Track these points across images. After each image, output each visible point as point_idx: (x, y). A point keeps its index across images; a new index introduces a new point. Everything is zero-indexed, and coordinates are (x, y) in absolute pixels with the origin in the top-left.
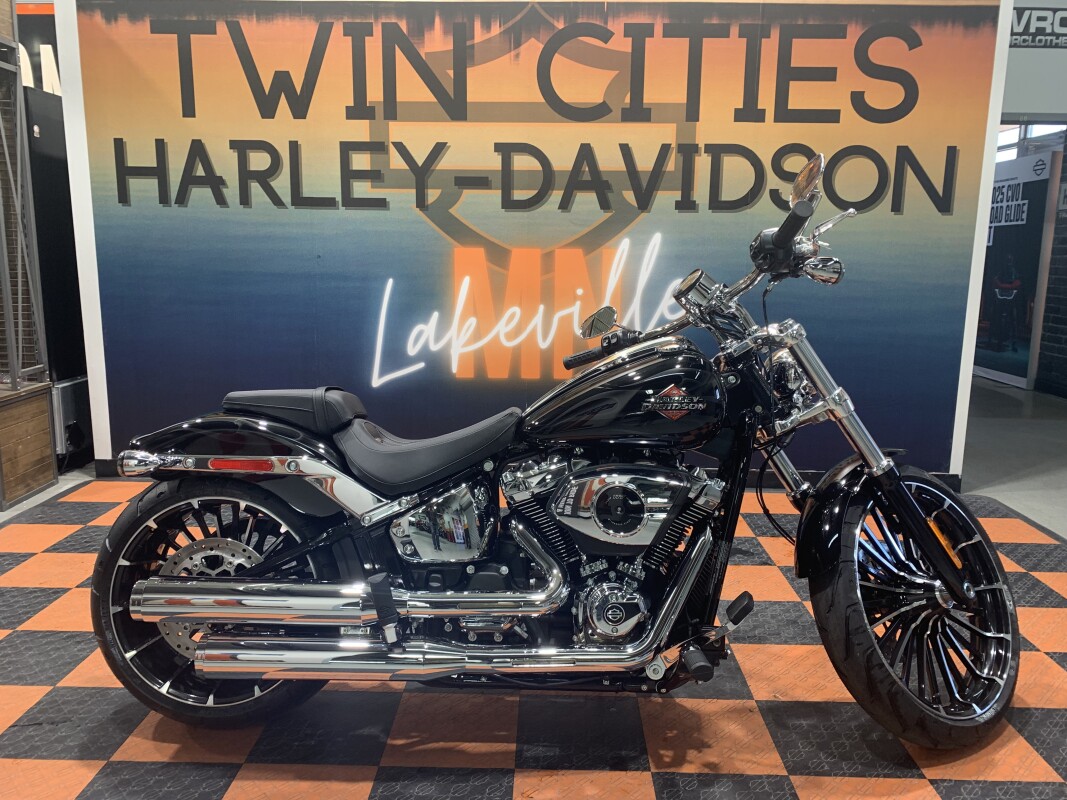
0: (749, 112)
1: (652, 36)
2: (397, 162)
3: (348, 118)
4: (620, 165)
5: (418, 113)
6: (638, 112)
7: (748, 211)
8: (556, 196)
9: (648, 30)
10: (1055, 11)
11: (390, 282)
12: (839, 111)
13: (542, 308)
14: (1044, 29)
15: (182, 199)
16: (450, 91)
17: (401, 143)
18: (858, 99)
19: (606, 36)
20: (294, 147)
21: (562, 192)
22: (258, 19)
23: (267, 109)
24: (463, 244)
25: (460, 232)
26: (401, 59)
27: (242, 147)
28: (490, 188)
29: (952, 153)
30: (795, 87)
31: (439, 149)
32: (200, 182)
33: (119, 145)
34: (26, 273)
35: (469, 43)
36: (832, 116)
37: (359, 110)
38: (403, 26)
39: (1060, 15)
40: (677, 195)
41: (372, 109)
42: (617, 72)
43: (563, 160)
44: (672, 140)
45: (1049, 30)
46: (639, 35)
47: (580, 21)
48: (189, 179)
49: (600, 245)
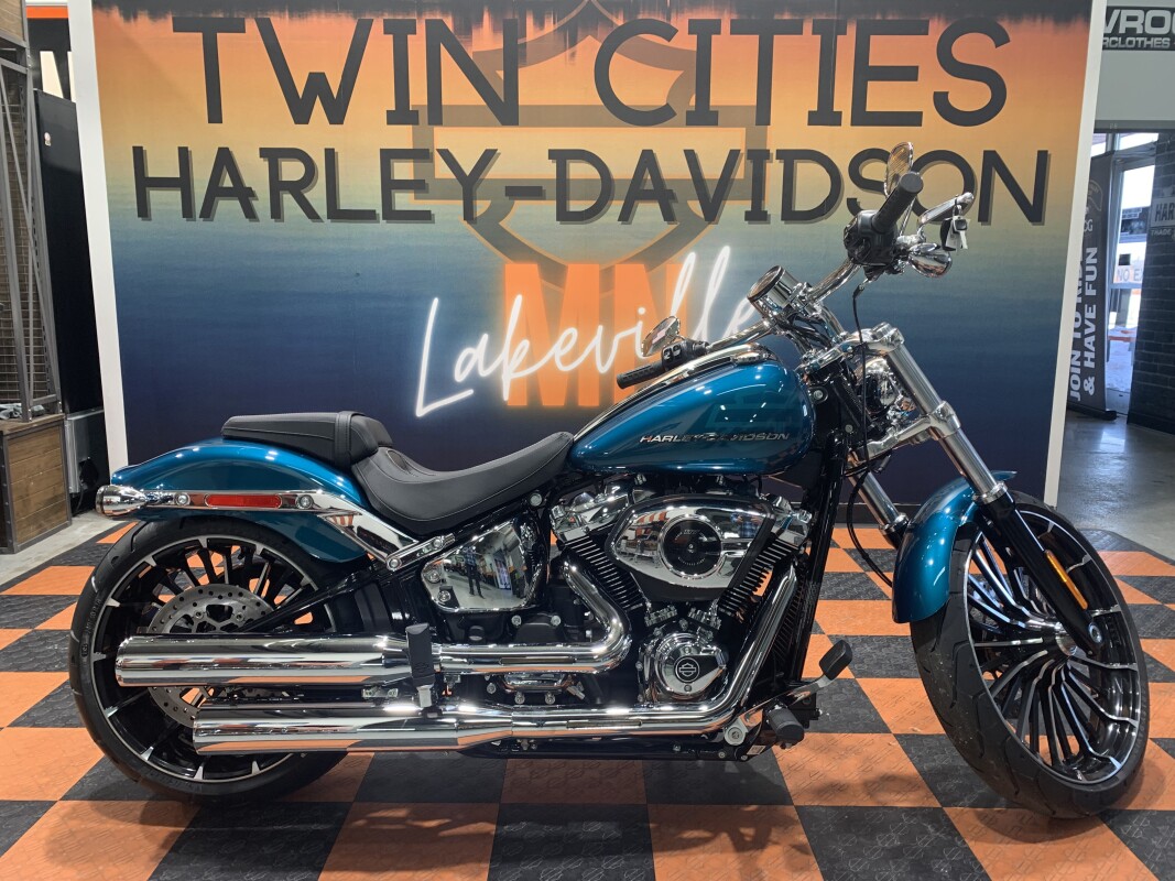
0: (824, 115)
1: (719, 33)
2: (442, 170)
3: (389, 123)
4: (685, 172)
5: (465, 117)
6: (703, 115)
7: (824, 221)
8: (616, 206)
9: (715, 27)
10: (1146, 10)
11: (436, 302)
12: (921, 113)
13: (600, 329)
14: (1135, 29)
15: (208, 212)
16: (501, 94)
17: (447, 150)
18: (941, 101)
19: (669, 33)
20: (330, 155)
21: (623, 202)
22: (291, 16)
23: (301, 114)
24: (514, 259)
25: (511, 247)
26: (446, 59)
27: (273, 156)
28: (544, 199)
29: (1043, 158)
30: (873, 87)
31: (488, 156)
32: (227, 193)
33: (139, 153)
34: (37, 294)
35: (520, 41)
36: (913, 119)
37: (401, 114)
38: (449, 22)
39: (1151, 14)
40: (747, 205)
41: (416, 113)
42: (681, 72)
43: (623, 168)
44: (740, 145)
45: (1139, 31)
46: (705, 32)
47: (640, 17)
48: (215, 191)
49: (663, 260)
